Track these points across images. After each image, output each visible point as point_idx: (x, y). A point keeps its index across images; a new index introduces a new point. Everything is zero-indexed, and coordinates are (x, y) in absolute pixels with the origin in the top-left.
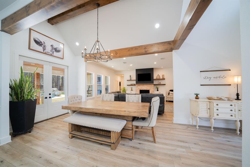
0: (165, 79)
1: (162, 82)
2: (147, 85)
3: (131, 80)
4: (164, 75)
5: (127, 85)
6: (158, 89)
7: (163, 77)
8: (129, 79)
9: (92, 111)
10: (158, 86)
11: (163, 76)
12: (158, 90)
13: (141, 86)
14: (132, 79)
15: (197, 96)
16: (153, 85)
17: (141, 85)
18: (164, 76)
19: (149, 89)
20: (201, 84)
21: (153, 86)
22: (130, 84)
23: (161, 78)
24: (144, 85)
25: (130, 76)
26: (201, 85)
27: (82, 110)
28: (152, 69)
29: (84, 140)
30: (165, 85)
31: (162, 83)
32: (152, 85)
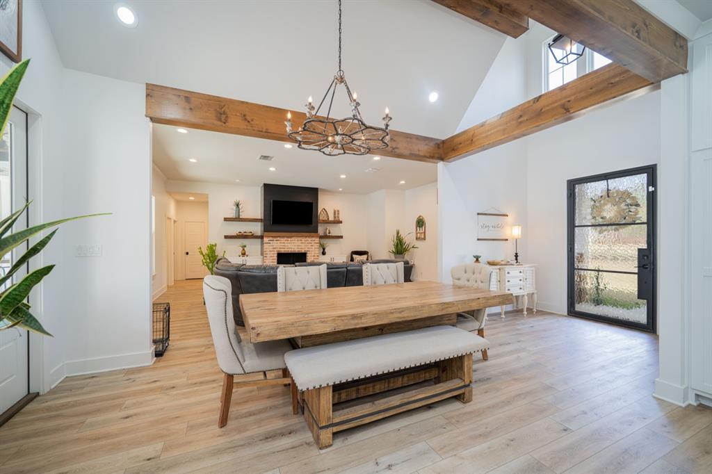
0: (341, 222)
1: (334, 230)
2: (299, 239)
3: (238, 219)
4: (338, 211)
5: (226, 237)
6: (324, 249)
7: (335, 217)
8: (232, 215)
9: (400, 318)
10: (324, 241)
11: (336, 213)
12: (324, 253)
13: (283, 240)
14: (243, 216)
15: (477, 260)
16: (317, 237)
17: (283, 237)
18: (338, 214)
19: (306, 249)
20: (479, 238)
21: (317, 240)
22: (234, 233)
23: (331, 218)
24: (291, 237)
25: (238, 205)
26: (478, 240)
27: (362, 323)
28: (314, 192)
29: (376, 426)
30: (341, 237)
31: (333, 234)
32: (314, 239)
